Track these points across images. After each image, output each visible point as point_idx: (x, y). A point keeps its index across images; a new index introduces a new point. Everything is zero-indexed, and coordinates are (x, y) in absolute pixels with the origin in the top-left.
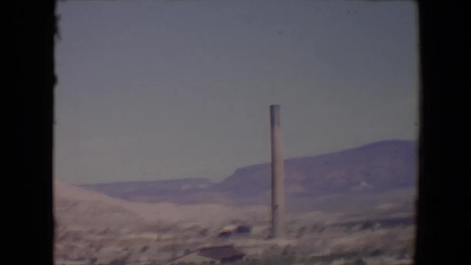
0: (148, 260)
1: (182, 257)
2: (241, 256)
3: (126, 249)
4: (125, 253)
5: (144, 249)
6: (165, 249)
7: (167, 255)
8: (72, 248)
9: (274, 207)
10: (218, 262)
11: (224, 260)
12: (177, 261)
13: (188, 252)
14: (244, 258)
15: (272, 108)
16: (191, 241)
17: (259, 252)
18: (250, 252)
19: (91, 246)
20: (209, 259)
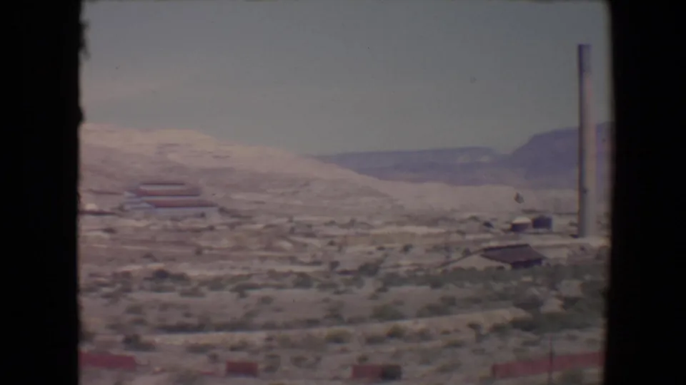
0: (413, 265)
1: (459, 259)
2: (539, 261)
3: (381, 249)
4: (379, 254)
5: (406, 249)
6: (436, 248)
7: (438, 258)
8: (305, 245)
9: (583, 191)
10: (508, 267)
11: (515, 265)
12: (451, 267)
13: (467, 253)
14: (544, 263)
15: (581, 49)
16: (470, 237)
17: (564, 254)
18: (550, 255)
19: (332, 244)
20: (495, 264)
